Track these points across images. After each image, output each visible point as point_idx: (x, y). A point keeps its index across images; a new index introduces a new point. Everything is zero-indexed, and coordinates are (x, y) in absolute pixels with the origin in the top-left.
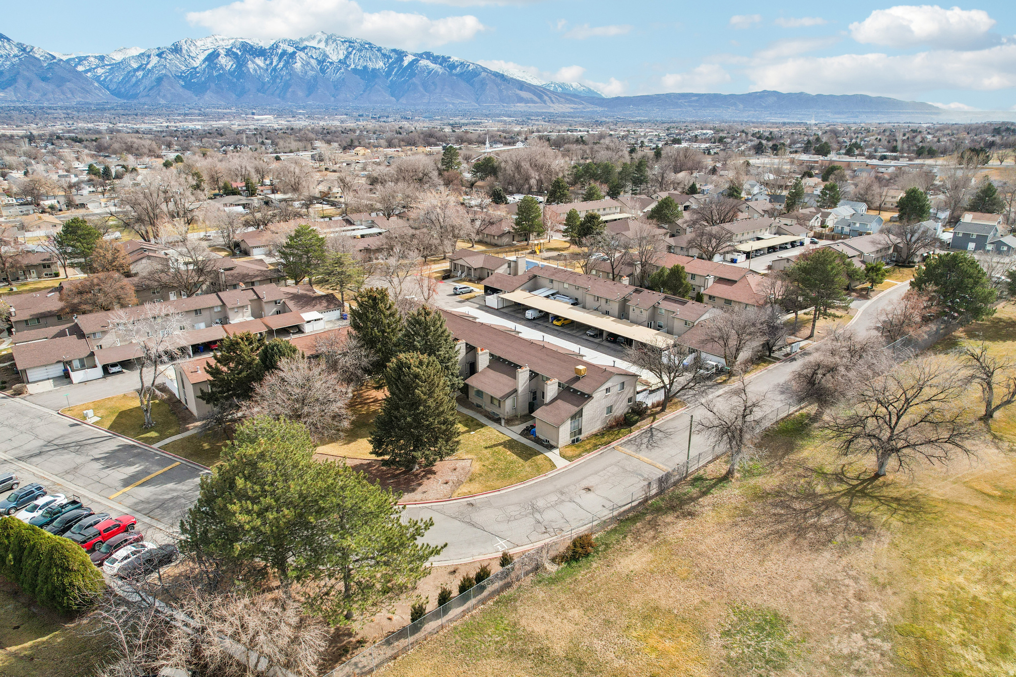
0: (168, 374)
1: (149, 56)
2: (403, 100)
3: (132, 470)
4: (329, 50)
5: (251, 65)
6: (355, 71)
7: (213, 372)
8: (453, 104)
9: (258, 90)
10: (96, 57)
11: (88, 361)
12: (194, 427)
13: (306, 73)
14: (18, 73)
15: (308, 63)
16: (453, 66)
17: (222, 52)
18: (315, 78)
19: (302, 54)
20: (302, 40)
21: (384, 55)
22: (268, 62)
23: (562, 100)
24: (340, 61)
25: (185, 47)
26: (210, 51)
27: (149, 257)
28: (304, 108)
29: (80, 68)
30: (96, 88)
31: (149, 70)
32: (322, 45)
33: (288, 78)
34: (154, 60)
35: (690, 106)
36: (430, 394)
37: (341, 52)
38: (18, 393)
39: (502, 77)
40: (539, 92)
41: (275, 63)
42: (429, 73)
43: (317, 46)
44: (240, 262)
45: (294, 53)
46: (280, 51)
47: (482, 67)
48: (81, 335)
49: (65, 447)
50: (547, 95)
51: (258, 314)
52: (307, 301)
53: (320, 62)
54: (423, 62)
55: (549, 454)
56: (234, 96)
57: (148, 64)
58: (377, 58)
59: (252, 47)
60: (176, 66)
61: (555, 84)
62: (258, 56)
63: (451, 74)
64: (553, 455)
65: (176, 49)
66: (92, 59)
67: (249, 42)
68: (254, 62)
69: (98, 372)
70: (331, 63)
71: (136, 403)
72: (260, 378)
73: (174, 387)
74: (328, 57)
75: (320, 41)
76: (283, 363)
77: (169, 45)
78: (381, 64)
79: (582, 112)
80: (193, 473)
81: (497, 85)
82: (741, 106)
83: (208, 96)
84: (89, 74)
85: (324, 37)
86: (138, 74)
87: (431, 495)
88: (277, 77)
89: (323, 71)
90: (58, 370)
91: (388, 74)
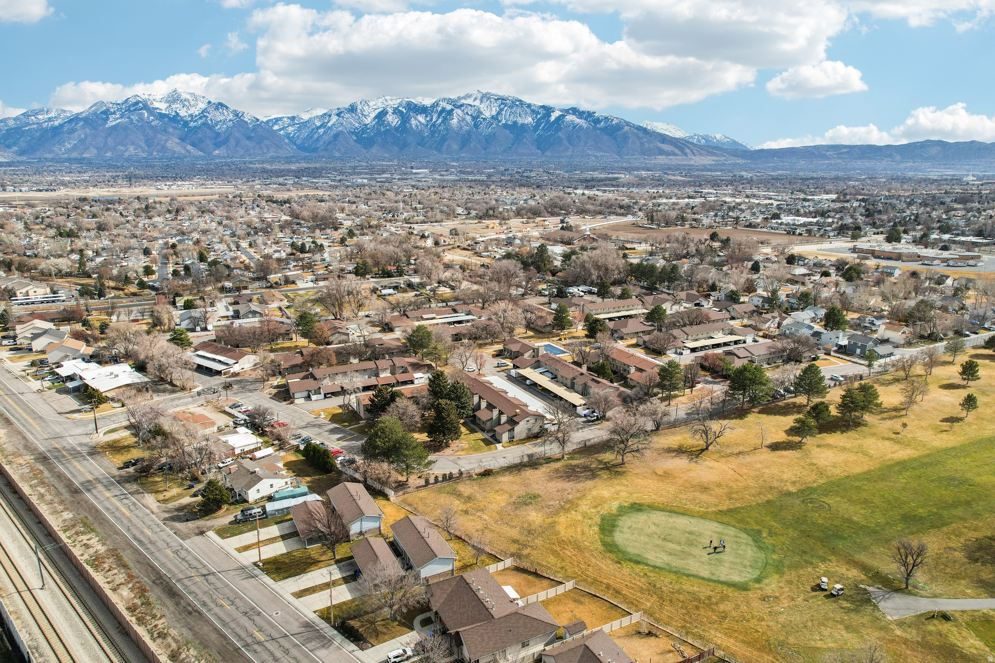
0: (352, 400)
1: (330, 116)
2: (548, 153)
3: (339, 436)
4: (483, 107)
5: (413, 122)
6: (506, 126)
7: (371, 400)
8: (595, 156)
9: (419, 144)
10: (288, 118)
11: (317, 392)
12: (363, 422)
13: (461, 128)
14: (231, 134)
15: (464, 119)
16: (597, 121)
17: (390, 111)
18: (469, 133)
19: (459, 112)
20: (460, 98)
21: (533, 111)
22: (428, 119)
23: (703, 152)
24: (492, 117)
25: (360, 107)
26: (380, 110)
27: (339, 333)
28: (457, 160)
29: (276, 128)
30: (286, 144)
31: (329, 128)
32: (477, 103)
33: (445, 133)
34: (334, 119)
35: (840, 158)
36: (449, 415)
37: (494, 109)
38: (292, 403)
39: (645, 130)
40: (680, 145)
41: (434, 120)
42: (574, 127)
43: (473, 104)
44: (387, 337)
45: (452, 110)
46: (439, 109)
47: (625, 122)
48: (315, 379)
49: (314, 426)
50: (689, 148)
51: (393, 373)
52: (417, 367)
53: (474, 118)
54: (570, 118)
55: (497, 445)
56: (397, 149)
57: (329, 122)
58: (526, 113)
59: (416, 105)
60: (351, 123)
61: (699, 136)
62: (420, 113)
63: (595, 128)
64: (499, 446)
65: (352, 109)
66: (286, 119)
67: (413, 101)
68: (416, 119)
69: (322, 396)
70: (484, 119)
71: (340, 411)
72: (389, 405)
73: (355, 406)
74: (481, 113)
75: (475, 99)
76: (398, 399)
77: (347, 106)
78: (530, 119)
79: (723, 165)
80: (361, 439)
81: (639, 138)
82: (898, 158)
83: (375, 150)
84: (282, 132)
85: (479, 96)
86: (320, 131)
87: (446, 454)
88: (435, 132)
89: (476, 126)
90: (305, 394)
91: (536, 128)
